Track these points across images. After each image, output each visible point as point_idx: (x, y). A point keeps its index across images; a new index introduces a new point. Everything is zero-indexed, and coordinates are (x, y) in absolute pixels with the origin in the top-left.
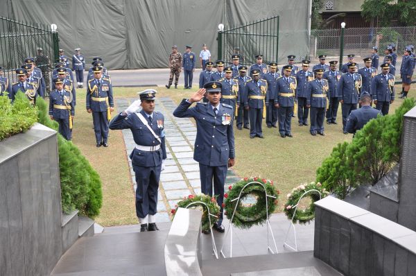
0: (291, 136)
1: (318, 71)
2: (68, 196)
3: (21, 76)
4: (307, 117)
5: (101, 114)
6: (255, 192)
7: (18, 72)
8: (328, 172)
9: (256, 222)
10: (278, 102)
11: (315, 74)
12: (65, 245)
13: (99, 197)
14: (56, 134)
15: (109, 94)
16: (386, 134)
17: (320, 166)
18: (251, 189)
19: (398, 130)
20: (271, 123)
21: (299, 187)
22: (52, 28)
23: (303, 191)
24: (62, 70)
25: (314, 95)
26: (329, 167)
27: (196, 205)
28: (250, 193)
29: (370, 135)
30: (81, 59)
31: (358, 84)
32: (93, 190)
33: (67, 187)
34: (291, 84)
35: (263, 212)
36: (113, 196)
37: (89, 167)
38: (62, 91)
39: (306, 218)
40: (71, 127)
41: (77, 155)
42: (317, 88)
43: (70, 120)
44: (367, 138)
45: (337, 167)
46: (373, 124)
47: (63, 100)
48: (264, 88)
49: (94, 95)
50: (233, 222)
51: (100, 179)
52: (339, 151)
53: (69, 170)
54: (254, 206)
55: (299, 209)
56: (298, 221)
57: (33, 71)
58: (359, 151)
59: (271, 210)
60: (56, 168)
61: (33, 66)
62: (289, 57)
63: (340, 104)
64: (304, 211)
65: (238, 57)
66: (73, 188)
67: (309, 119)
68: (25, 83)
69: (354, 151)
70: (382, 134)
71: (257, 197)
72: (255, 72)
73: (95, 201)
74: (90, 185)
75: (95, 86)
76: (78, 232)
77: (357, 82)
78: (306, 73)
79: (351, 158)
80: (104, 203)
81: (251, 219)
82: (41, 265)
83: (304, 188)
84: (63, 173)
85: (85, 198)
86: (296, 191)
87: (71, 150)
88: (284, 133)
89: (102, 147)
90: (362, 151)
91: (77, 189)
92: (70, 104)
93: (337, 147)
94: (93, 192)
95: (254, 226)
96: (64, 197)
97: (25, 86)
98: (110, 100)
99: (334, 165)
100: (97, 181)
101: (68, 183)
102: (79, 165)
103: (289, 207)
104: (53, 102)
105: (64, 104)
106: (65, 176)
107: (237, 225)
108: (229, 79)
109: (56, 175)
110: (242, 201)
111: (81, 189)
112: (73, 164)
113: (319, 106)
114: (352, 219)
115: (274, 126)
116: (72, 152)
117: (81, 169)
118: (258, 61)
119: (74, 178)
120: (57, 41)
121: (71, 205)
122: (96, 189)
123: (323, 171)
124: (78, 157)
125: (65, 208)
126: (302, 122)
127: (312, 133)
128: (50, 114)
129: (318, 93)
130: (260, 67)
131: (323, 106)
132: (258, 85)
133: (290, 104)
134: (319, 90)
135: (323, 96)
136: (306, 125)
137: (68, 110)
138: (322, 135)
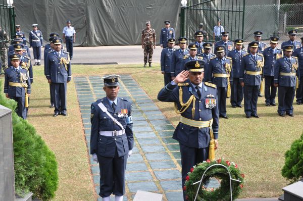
0: (257, 117)
1: (287, 48)
2: (21, 178)
4: (274, 97)
8: (298, 155)
11: (284, 51)
13: (55, 179)
14: (10, 113)
17: (288, 148)
18: (214, 171)
20: (235, 104)
22: (8, 3)
24: (19, 47)
25: (283, 74)
26: (298, 149)
28: (213, 176)
30: (39, 35)
32: (48, 171)
33: (22, 168)
34: (258, 61)
35: (227, 196)
36: (70, 178)
37: (45, 147)
38: (18, 68)
40: (27, 105)
41: (33, 134)
42: (286, 65)
43: (27, 97)
47: (19, 77)
48: (229, 66)
51: (56, 160)
53: (24, 150)
54: (217, 190)
59: (236, 195)
60: (10, 149)
62: (256, 33)
66: (28, 169)
71: (220, 180)
72: (220, 48)
73: (50, 183)
74: (45, 166)
78: (274, 50)
80: (60, 184)
84: (17, 154)
85: (40, 180)
87: (26, 129)
88: (250, 113)
91: (31, 170)
92: (27, 82)
94: (48, 174)
96: (18, 178)
100: (53, 162)
101: (23, 164)
102: (34, 145)
104: (8, 79)
105: (20, 82)
106: (19, 156)
108: (193, 56)
109: (10, 156)
111: (36, 170)
112: (28, 144)
113: (288, 85)
115: (239, 106)
116: (28, 131)
117: (36, 149)
119: (28, 159)
120: (14, 16)
121: (25, 188)
122: (51, 170)
123: (292, 154)
124: (33, 137)
125: (19, 191)
126: (270, 102)
127: (280, 113)
128: (5, 91)
129: (286, 71)
130: (226, 44)
131: (292, 86)
132: (223, 62)
133: (257, 83)
134: (288, 68)
135: (293, 74)
136: (274, 105)
137: (24, 87)
138: (291, 116)
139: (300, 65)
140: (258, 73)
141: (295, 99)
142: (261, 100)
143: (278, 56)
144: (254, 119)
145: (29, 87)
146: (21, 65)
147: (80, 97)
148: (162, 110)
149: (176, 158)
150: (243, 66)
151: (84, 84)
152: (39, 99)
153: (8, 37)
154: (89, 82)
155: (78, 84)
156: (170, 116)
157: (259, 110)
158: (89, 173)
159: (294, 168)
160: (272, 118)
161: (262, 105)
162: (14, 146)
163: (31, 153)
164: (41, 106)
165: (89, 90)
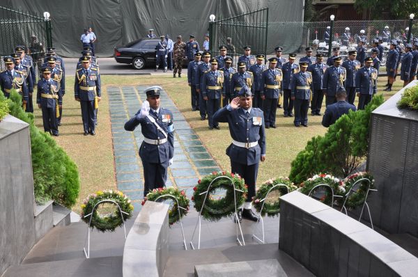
0: (275, 127)
1: (303, 64)
2: (41, 188)
3: (8, 64)
4: (292, 109)
5: (89, 102)
6: (223, 186)
7: (6, 60)
8: (302, 164)
9: (225, 214)
10: (264, 94)
11: (301, 67)
12: (38, 235)
13: (76, 187)
15: (97, 83)
16: (355, 130)
17: (294, 158)
18: (220, 183)
19: (367, 127)
21: (267, 181)
22: (45, 16)
23: (271, 185)
24: (52, 59)
25: (299, 88)
26: (302, 160)
27: (165, 198)
28: (218, 187)
29: (340, 130)
31: (343, 78)
32: (69, 180)
33: (41, 178)
34: (277, 75)
35: (231, 205)
36: (95, 184)
37: (66, 158)
38: (49, 80)
39: (274, 211)
41: (52, 146)
42: (301, 79)
43: (58, 108)
44: (338, 133)
45: (311, 160)
46: (344, 120)
47: (50, 89)
48: (250, 80)
49: (82, 84)
50: (202, 214)
51: (77, 170)
52: (313, 145)
53: (42, 162)
54: (223, 199)
55: (267, 202)
56: (266, 214)
57: (24, 58)
58: (330, 145)
59: (239, 204)
60: (29, 160)
61: (23, 55)
63: (325, 96)
64: (272, 204)
65: (226, 47)
66: (48, 179)
67: (293, 111)
68: (13, 71)
69: (326, 145)
70: (353, 130)
71: (226, 190)
72: (242, 64)
73: (72, 190)
74: (66, 176)
75: (84, 76)
76: (53, 221)
77: (341, 76)
78: (292, 65)
79: (323, 152)
80: (80, 190)
81: (220, 212)
82: (10, 255)
83: (272, 182)
84: (36, 165)
85: (61, 189)
86: (264, 185)
88: (269, 124)
89: (89, 136)
90: (332, 146)
91: (51, 180)
92: (58, 93)
93: (311, 140)
94: (69, 182)
95: (223, 218)
96: (37, 188)
97: (12, 74)
98: (98, 90)
99: (308, 158)
100: (74, 172)
101: (43, 175)
102: (53, 157)
103: (258, 200)
104: (40, 91)
105: (51, 93)
106: (38, 167)
107: (206, 217)
108: (214, 70)
109: (28, 167)
110: (211, 195)
111: (55, 179)
112: (47, 156)
113: (303, 98)
114: (313, 214)
116: (47, 144)
117: (55, 160)
118: (246, 52)
119: (48, 170)
120: (50, 29)
121: (45, 196)
122: (72, 179)
123: (297, 164)
124: (53, 149)
125: (38, 199)
126: (287, 113)
127: (296, 124)
128: (38, 102)
129: (301, 85)
130: (248, 59)
131: (306, 99)
132: (244, 77)
133: (276, 96)
134: (303, 82)
135: (307, 88)
136: (291, 116)
137: (55, 99)
138: (306, 126)
139: (313, 80)
140: (277, 87)
141: (310, 111)
142: (280, 111)
143: (296, 71)
144: (271, 129)
145: (60, 98)
146: (53, 76)
147: (112, 106)
148: (188, 120)
149: (197, 166)
150: (263, 80)
151: (116, 94)
152: (72, 109)
153: (44, 49)
154: (121, 92)
155: (111, 94)
156: (195, 126)
157: (278, 121)
158: (114, 180)
159: (297, 177)
160: (288, 128)
161: (281, 116)
162: (32, 157)
163: (49, 164)
164: (74, 116)
165: (120, 100)
